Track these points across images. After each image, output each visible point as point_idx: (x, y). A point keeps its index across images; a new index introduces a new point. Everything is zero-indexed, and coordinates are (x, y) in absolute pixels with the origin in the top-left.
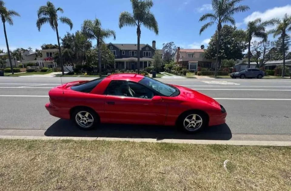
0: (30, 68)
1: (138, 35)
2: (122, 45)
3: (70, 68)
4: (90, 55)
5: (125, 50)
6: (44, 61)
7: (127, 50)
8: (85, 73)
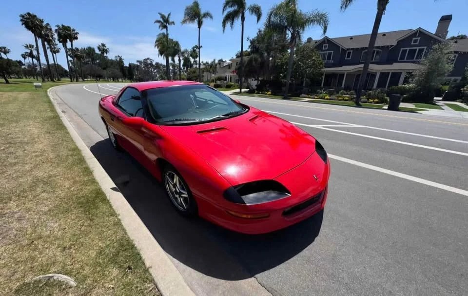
0: (218, 82)
1: (379, 9)
2: (351, 38)
3: (254, 83)
4: (281, 63)
5: (352, 49)
6: (232, 74)
7: (357, 49)
8: (268, 91)
